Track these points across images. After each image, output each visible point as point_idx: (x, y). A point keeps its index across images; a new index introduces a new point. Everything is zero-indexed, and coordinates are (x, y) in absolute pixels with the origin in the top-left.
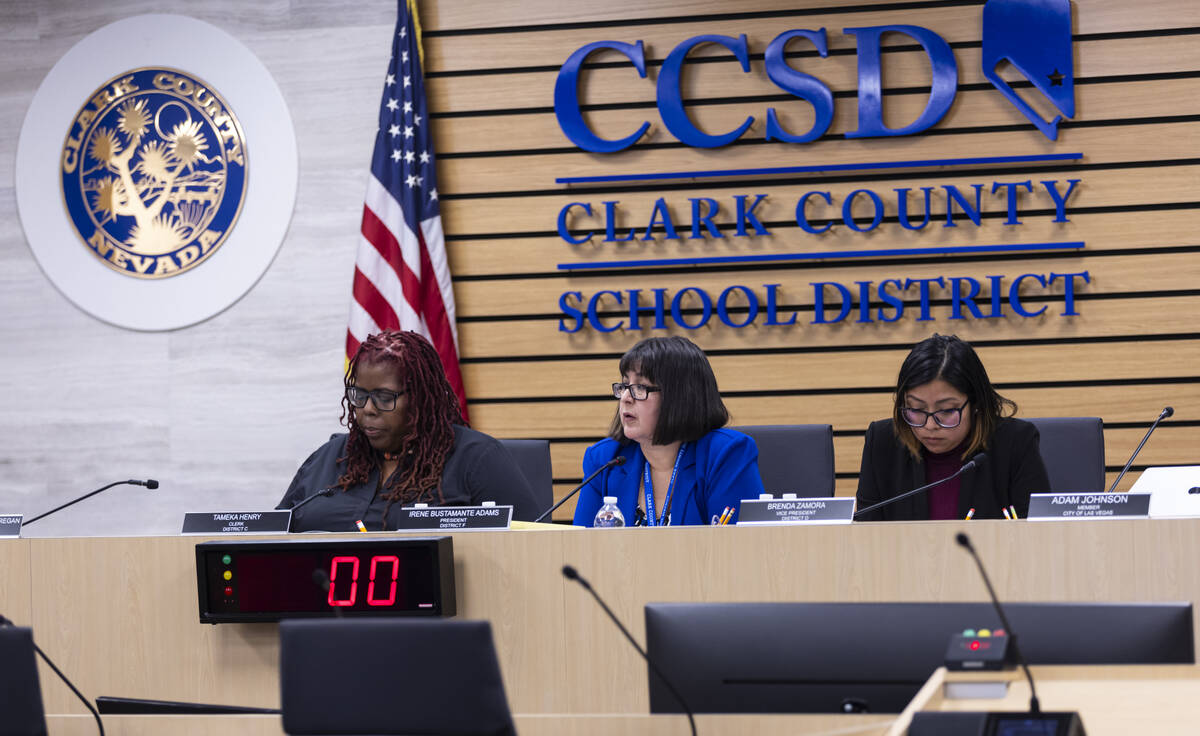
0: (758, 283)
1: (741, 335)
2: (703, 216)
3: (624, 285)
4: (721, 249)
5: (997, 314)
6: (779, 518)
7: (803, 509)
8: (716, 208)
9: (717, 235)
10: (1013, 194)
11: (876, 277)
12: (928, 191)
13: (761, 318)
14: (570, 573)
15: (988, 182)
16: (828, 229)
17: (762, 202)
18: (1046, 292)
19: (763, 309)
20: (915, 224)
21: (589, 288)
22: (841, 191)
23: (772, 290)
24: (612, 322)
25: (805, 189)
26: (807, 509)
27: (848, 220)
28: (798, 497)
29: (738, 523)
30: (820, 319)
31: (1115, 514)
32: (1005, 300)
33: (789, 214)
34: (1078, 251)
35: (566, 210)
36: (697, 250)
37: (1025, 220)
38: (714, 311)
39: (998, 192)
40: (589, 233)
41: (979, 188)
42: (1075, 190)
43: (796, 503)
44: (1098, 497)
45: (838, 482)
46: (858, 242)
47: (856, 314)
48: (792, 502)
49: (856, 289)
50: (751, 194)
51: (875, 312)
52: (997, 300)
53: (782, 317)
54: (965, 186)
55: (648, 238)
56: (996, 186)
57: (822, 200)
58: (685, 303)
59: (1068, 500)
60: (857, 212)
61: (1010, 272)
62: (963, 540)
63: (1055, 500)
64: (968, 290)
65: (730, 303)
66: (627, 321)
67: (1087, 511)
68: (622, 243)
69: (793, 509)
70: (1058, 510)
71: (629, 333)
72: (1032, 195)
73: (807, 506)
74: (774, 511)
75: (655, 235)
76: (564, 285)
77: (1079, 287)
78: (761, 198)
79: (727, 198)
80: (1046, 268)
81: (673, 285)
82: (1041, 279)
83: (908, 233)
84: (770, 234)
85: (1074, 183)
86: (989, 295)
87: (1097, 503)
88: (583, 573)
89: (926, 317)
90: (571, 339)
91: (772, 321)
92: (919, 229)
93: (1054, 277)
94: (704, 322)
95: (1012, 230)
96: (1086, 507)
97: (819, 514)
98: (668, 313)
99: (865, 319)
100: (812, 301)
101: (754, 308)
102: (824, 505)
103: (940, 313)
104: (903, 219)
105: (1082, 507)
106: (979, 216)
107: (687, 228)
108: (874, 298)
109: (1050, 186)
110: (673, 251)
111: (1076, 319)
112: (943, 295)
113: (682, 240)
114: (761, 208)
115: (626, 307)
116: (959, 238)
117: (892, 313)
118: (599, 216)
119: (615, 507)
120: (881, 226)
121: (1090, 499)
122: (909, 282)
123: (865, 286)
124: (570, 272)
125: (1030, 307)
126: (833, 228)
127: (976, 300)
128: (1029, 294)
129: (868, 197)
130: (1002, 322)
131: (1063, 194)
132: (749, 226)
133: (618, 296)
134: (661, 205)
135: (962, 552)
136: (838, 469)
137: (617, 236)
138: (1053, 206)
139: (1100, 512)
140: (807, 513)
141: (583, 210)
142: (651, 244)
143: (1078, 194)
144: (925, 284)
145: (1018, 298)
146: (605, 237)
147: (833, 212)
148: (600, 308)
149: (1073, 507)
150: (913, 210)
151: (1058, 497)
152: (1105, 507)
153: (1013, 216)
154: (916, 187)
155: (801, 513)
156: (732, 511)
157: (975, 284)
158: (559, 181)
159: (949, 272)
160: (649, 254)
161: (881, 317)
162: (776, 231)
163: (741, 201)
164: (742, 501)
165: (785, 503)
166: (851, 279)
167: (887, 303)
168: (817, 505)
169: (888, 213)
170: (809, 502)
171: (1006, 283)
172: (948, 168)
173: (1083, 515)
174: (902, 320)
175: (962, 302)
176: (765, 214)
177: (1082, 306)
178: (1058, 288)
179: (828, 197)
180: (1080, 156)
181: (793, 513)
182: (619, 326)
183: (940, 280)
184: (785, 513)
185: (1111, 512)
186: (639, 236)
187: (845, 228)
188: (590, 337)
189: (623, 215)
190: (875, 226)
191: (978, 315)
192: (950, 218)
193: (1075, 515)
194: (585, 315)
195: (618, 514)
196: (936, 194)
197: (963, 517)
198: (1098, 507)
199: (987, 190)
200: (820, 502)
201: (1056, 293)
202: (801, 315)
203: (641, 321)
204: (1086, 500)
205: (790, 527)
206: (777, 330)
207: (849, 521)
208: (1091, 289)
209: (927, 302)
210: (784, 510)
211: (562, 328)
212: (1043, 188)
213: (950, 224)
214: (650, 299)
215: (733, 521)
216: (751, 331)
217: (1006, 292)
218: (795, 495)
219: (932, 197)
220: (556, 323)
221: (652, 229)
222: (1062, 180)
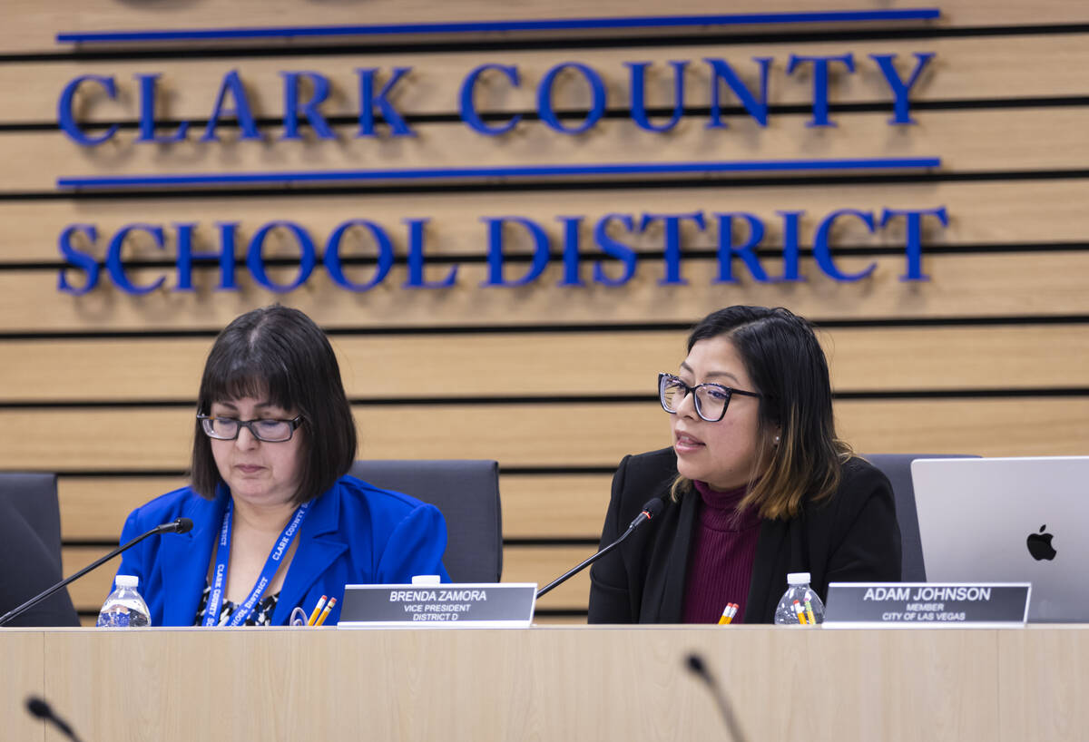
0: (394, 216)
1: (363, 303)
2: (304, 102)
3: (169, 216)
4: (332, 159)
5: (792, 275)
6: (409, 617)
7: (449, 602)
8: (326, 90)
9: (326, 135)
10: (824, 76)
11: (592, 209)
12: (681, 68)
13: (398, 275)
14: (39, 709)
15: (781, 54)
16: (513, 127)
17: (403, 82)
18: (876, 240)
19: (401, 260)
20: (659, 122)
21: (110, 220)
22: (536, 65)
23: (418, 229)
24: (148, 278)
25: (472, 61)
26: (455, 603)
27: (547, 113)
28: (442, 582)
29: (339, 624)
30: (496, 279)
31: (968, 619)
32: (807, 253)
33: (447, 101)
34: (928, 174)
35: (73, 88)
36: (292, 158)
37: (844, 120)
38: (319, 261)
39: (799, 71)
40: (112, 127)
41: (766, 65)
42: (927, 69)
43: (438, 591)
44: (940, 589)
45: (509, 554)
46: (563, 151)
47: (556, 272)
48: (430, 590)
49: (557, 230)
50: (385, 65)
51: (588, 269)
52: (793, 253)
53: (433, 274)
54: (743, 59)
55: (211, 136)
56: (795, 62)
57: (502, 80)
58: (272, 247)
59: (892, 594)
60: (563, 101)
61: (816, 206)
62: (696, 665)
63: (870, 594)
64: (745, 234)
65: (347, 249)
66: (172, 277)
67: (922, 613)
68: (166, 145)
69: (432, 602)
70: (875, 611)
71: (175, 296)
72: (855, 79)
73: (456, 597)
74: (401, 603)
75: (223, 133)
76: (66, 214)
77: (930, 234)
78: (400, 74)
79: (344, 72)
80: (875, 200)
81: (250, 217)
82: (868, 219)
83: (646, 138)
84: (416, 136)
85: (925, 59)
86: (780, 243)
87: (939, 600)
88: (60, 709)
89: (674, 278)
90: (79, 306)
91: (416, 281)
92: (666, 132)
93: (888, 215)
94: (303, 280)
95: (821, 135)
96: (922, 607)
97: (476, 611)
98: (241, 263)
99: (573, 279)
100: (482, 247)
101: (387, 258)
102: (484, 596)
103: (698, 272)
104: (640, 114)
105: (914, 607)
106: (765, 111)
107: (276, 122)
108: (588, 244)
109: (886, 63)
110: (251, 160)
111: (925, 287)
112: (704, 241)
113: (267, 141)
114: (401, 92)
115: (172, 251)
116: (731, 148)
117: (617, 270)
118: (127, 100)
119: (135, 593)
120: (603, 124)
121: (928, 594)
122: (647, 220)
123: (573, 226)
124: (78, 192)
125: (849, 265)
126: (522, 125)
127: (758, 251)
128: (847, 242)
129: (580, 76)
130: (801, 289)
131: (906, 76)
132: (380, 120)
133: (159, 234)
134: (232, 83)
135: (690, 685)
136: (508, 530)
137: (160, 133)
138: (888, 95)
139: (943, 616)
140: (455, 608)
141: (101, 88)
142: (215, 149)
143: (931, 77)
144: (673, 224)
145: (829, 250)
146: (136, 134)
147: (522, 100)
148: (127, 253)
149: (899, 606)
150: (658, 97)
151: (874, 589)
152: (952, 606)
153: (822, 111)
154: (661, 59)
155: (445, 607)
156: (331, 604)
157: (757, 226)
158: (62, 38)
159: (715, 204)
160: (212, 163)
161: (600, 277)
162: (426, 129)
163: (368, 79)
164: (348, 587)
165: (418, 590)
166: (549, 212)
167: (607, 255)
168: (473, 596)
169: (613, 103)
170: (459, 590)
171: (809, 225)
172: (714, 30)
173: (915, 620)
174: (634, 283)
175: (735, 255)
176: (410, 100)
177: (936, 266)
178: (896, 234)
179: (514, 76)
180: (934, 14)
181: (432, 607)
182: (160, 284)
183: (699, 218)
184: (419, 608)
185: (963, 615)
186: (197, 133)
187: (541, 128)
188: (110, 302)
189: (169, 97)
190: (592, 125)
191: (761, 276)
192: (716, 114)
193: (902, 620)
194: (101, 266)
195: (139, 605)
196: (695, 72)
197: (715, 619)
198: (941, 606)
199: (779, 69)
200: (476, 590)
201: (892, 241)
202: (465, 271)
203: (197, 276)
204: (921, 594)
205: (429, 632)
206: (424, 297)
207: (525, 624)
208: (951, 237)
209: (676, 254)
210: (417, 602)
211: (63, 285)
212: (873, 66)
213: (717, 124)
214: (211, 240)
215: (332, 620)
216: (381, 297)
217: (808, 239)
218: (438, 578)
219: (689, 78)
220: (52, 278)
221: (218, 122)
222: (905, 53)
